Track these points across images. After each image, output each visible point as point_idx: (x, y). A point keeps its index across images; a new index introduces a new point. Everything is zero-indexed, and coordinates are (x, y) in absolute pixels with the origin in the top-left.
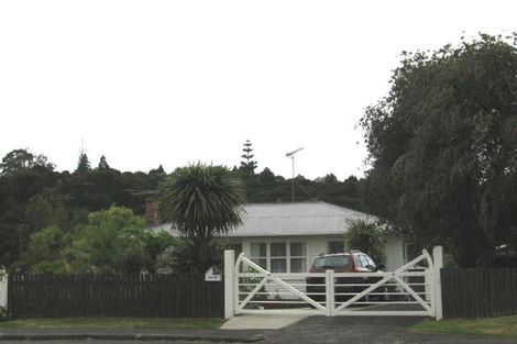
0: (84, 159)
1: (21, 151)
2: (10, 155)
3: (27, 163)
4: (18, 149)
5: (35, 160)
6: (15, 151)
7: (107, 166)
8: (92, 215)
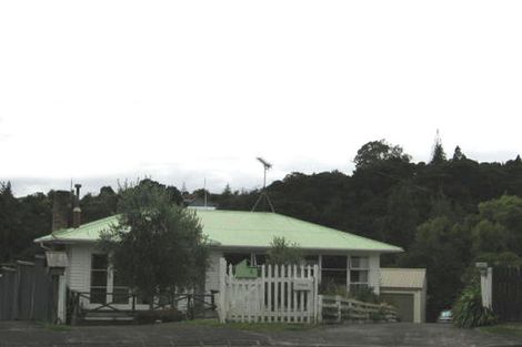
0: (439, 151)
1: (376, 143)
2: (365, 147)
3: (382, 155)
4: (373, 141)
5: (390, 152)
6: (370, 143)
7: (464, 157)
8: (481, 205)
